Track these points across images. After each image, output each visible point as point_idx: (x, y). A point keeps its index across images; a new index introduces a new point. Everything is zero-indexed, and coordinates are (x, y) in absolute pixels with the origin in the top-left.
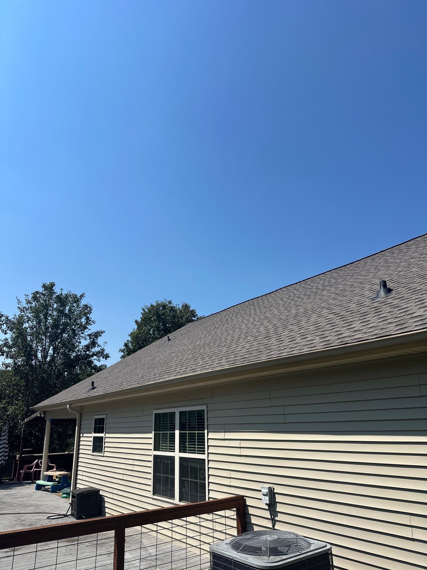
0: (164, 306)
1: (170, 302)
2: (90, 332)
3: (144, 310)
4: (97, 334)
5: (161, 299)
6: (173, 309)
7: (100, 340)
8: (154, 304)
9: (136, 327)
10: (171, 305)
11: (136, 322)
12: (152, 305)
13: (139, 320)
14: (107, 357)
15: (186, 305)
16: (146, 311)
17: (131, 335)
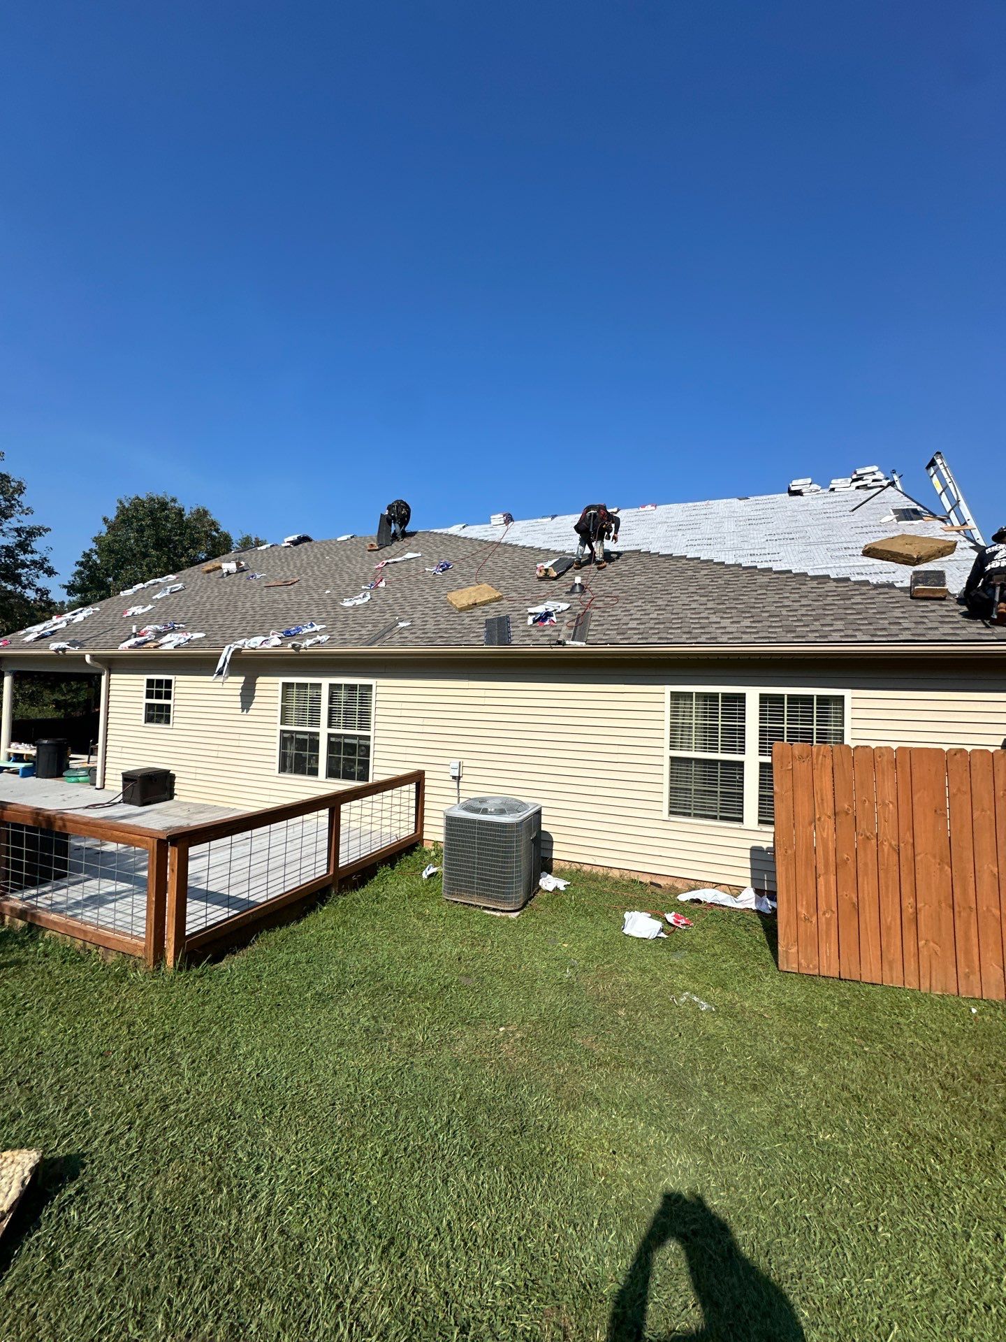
0: (163, 505)
1: (174, 500)
2: (18, 525)
3: (121, 503)
4: (33, 533)
5: (159, 493)
6: (180, 513)
7: (38, 544)
8: (143, 497)
9: (105, 529)
10: (176, 505)
11: (105, 520)
12: (138, 498)
13: (112, 517)
14: (50, 572)
15: (204, 510)
16: (127, 505)
17: (97, 540)
